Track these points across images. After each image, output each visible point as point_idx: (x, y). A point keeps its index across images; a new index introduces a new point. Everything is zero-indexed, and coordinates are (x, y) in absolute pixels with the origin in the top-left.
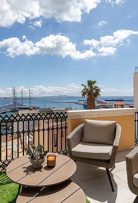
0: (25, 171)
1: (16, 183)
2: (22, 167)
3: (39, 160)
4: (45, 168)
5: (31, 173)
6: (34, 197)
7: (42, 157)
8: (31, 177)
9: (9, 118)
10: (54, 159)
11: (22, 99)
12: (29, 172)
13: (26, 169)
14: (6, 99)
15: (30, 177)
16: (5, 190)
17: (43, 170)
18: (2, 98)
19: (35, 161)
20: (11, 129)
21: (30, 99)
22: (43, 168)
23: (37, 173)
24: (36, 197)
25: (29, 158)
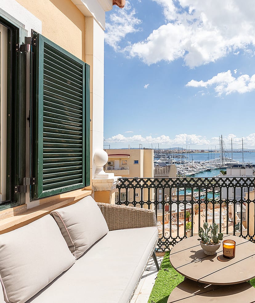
0: (192, 257)
1: (175, 269)
2: (191, 249)
3: (211, 244)
4: (219, 258)
5: (198, 261)
6: (193, 294)
7: (216, 242)
8: (196, 266)
9: (189, 182)
10: (233, 247)
11: (233, 152)
12: (196, 259)
13: (194, 254)
14: (211, 152)
15: (194, 266)
16: (177, 275)
17: (215, 259)
18: (206, 150)
19: (206, 245)
20: (217, 193)
21: (243, 152)
22: (217, 257)
23: (207, 262)
24: (196, 294)
25: (199, 240)
